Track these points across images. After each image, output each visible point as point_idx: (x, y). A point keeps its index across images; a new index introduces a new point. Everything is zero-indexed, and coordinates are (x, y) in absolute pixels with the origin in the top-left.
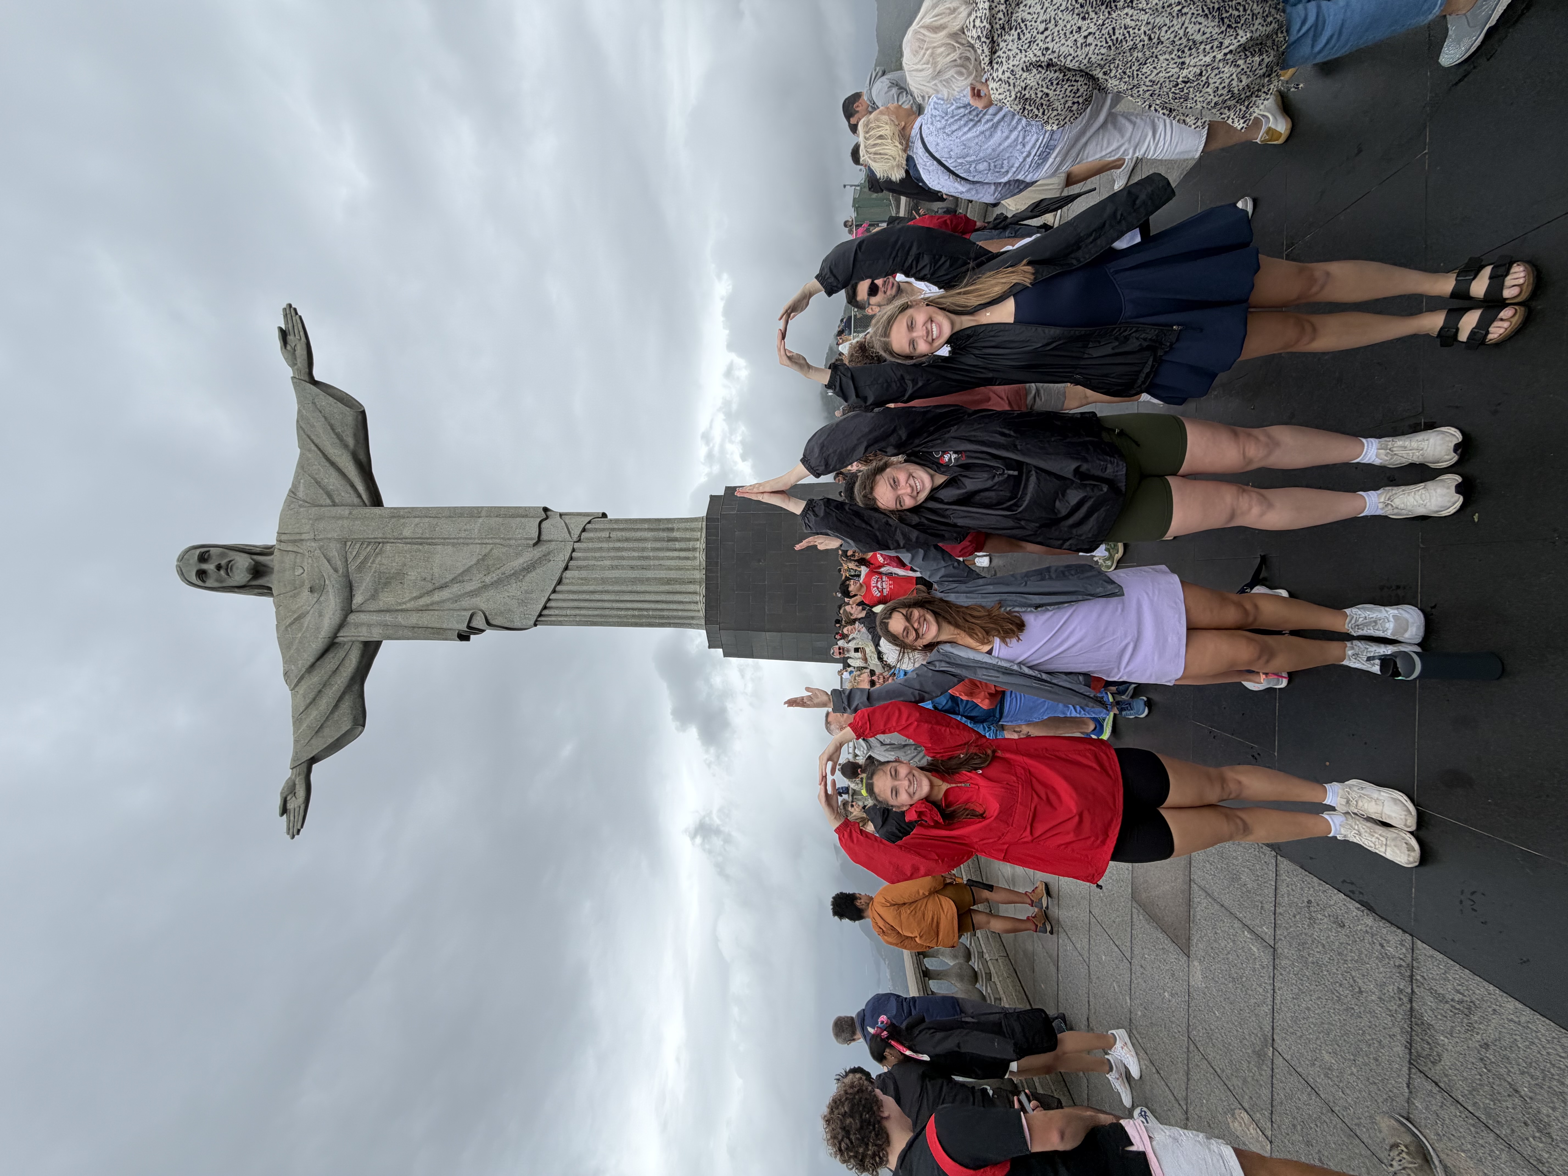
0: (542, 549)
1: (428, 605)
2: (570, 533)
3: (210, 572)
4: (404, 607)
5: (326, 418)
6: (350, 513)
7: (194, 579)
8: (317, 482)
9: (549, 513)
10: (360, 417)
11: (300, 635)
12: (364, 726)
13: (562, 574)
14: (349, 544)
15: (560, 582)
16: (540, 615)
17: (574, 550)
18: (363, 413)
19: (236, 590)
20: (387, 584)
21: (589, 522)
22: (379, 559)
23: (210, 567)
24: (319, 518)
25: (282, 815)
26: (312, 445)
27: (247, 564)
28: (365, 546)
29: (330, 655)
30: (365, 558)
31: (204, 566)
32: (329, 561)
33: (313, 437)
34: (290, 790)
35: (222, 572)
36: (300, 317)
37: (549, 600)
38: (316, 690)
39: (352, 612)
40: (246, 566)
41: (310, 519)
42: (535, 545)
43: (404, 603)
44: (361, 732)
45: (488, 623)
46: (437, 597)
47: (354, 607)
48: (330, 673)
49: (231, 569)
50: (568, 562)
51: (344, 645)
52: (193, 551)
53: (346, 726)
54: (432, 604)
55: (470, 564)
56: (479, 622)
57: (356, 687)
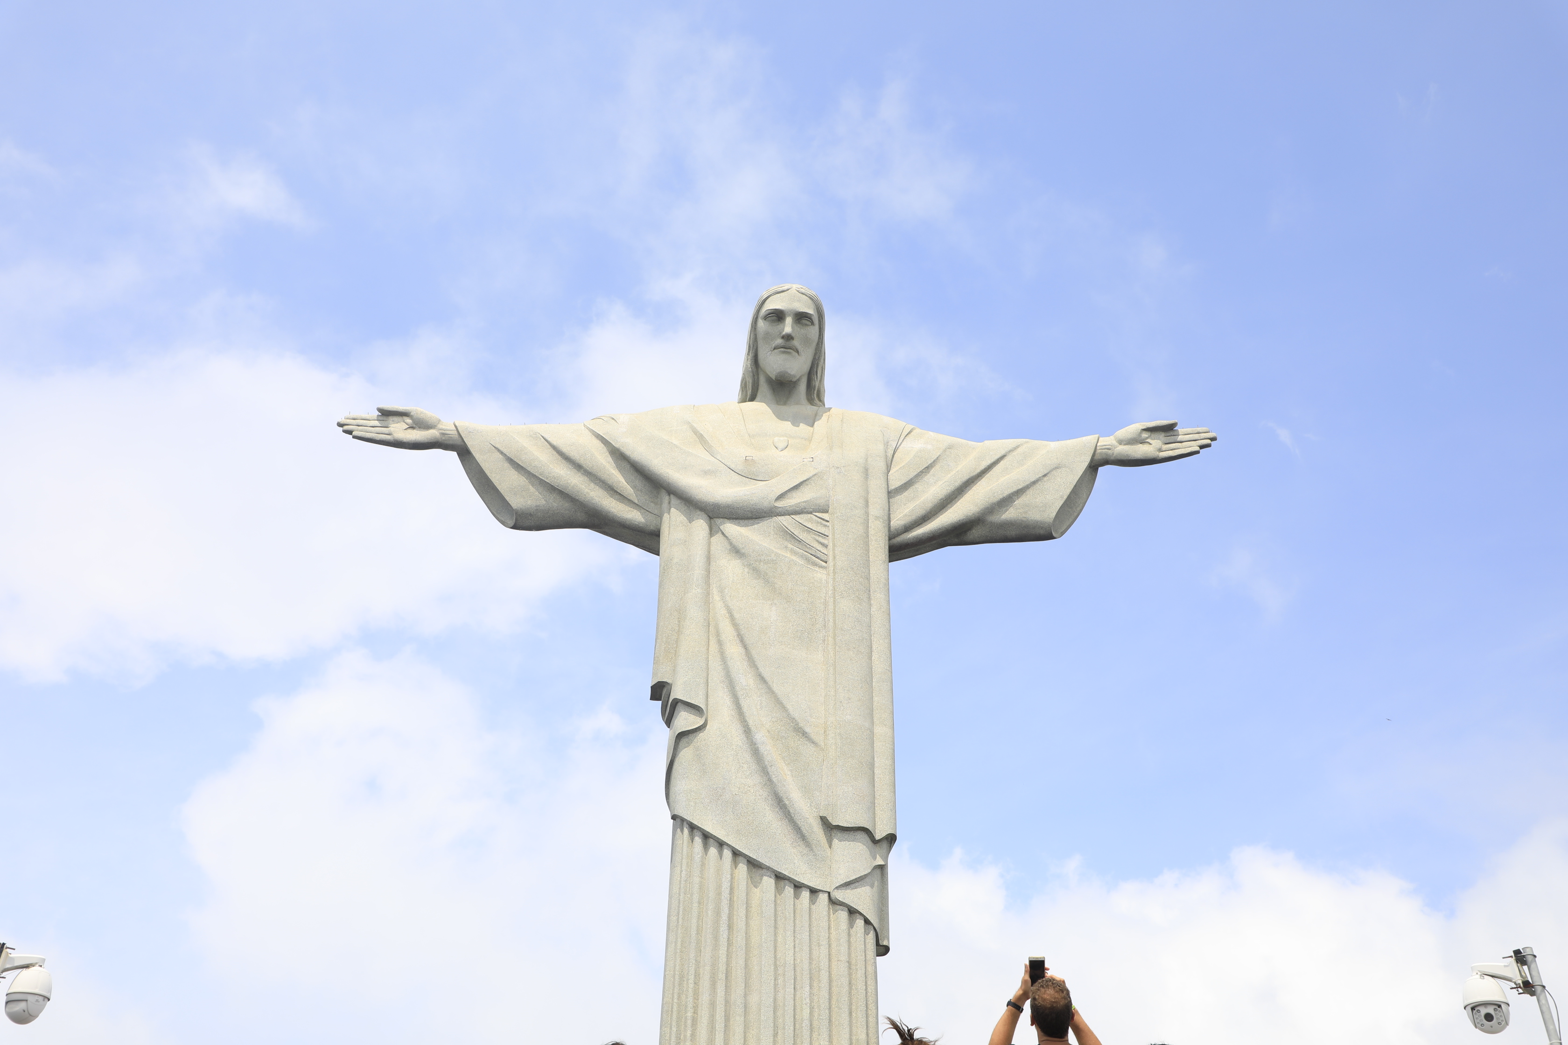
0: (817, 833)
1: (718, 634)
2: (847, 885)
3: (780, 326)
4: (716, 597)
5: (1034, 483)
6: (877, 518)
7: (770, 306)
8: (928, 468)
9: (885, 845)
10: (1042, 532)
11: (675, 442)
12: (515, 527)
13: (768, 868)
14: (825, 516)
15: (753, 864)
16: (693, 827)
17: (814, 891)
18: (1049, 537)
19: (751, 355)
20: (756, 572)
21: (867, 922)
22: (801, 562)
23: (788, 327)
24: (866, 472)
25: (380, 410)
26: (989, 462)
27: (793, 373)
28: (821, 539)
29: (639, 482)
30: (800, 541)
31: (789, 320)
32: (796, 487)
33: (1002, 463)
34: (420, 424)
35: (779, 341)
36: (1197, 452)
37: (721, 844)
38: (582, 462)
39: (710, 518)
40: (789, 371)
41: (866, 460)
42: (824, 821)
43: (723, 598)
44: (503, 523)
45: (681, 736)
46: (734, 650)
47: (718, 521)
48: (610, 482)
49: (784, 352)
50: (789, 879)
51: (656, 504)
52: (813, 306)
53: (517, 502)
54: (720, 643)
55: (789, 707)
56: (684, 720)
57: (581, 517)
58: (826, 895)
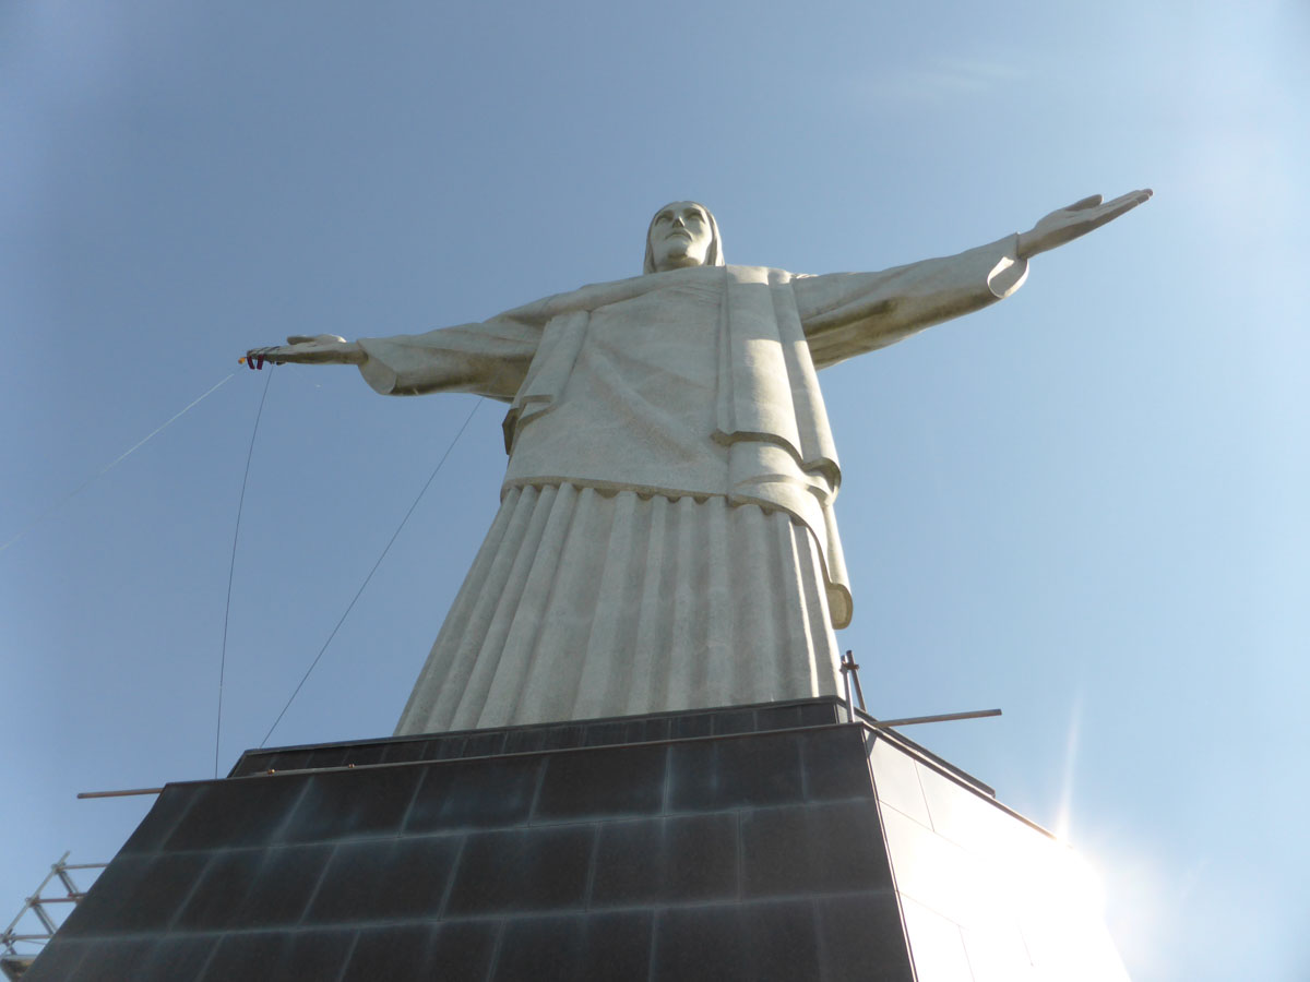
0: (707, 448)
4: (587, 344)
16: (522, 487)
31: (677, 216)
35: (670, 231)
37: (558, 485)
42: (714, 432)
43: (594, 340)
45: (523, 425)
55: (666, 368)
56: (528, 412)
58: (722, 498)
